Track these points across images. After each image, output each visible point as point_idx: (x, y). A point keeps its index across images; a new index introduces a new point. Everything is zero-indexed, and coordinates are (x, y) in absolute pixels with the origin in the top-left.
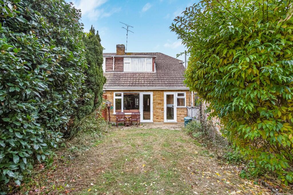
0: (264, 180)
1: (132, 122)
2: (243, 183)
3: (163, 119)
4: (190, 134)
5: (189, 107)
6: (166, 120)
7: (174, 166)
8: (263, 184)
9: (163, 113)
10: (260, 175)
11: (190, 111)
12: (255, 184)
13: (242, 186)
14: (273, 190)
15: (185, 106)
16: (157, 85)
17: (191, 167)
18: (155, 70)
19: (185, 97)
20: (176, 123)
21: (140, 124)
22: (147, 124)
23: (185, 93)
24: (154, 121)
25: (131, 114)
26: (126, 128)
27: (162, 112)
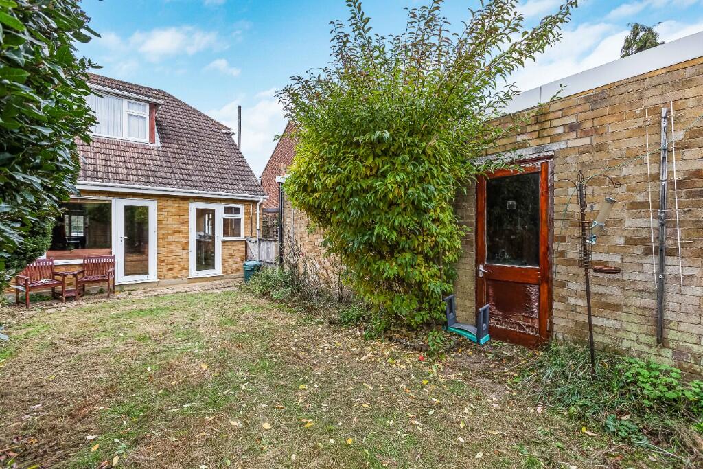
0: (391, 333)
1: (84, 286)
2: (370, 345)
3: (187, 269)
4: (264, 294)
5: (253, 239)
6: (193, 272)
7: (267, 350)
8: (391, 339)
9: (188, 254)
10: (386, 330)
11: (254, 248)
12: (382, 342)
13: (370, 348)
14: (401, 341)
15: (242, 238)
16: (171, 182)
17: (296, 345)
18: (157, 138)
19: (241, 216)
20: (221, 278)
21: (117, 289)
22: (141, 287)
23: (242, 207)
24: (159, 277)
25: (81, 261)
26: (63, 307)
27: (185, 252)
